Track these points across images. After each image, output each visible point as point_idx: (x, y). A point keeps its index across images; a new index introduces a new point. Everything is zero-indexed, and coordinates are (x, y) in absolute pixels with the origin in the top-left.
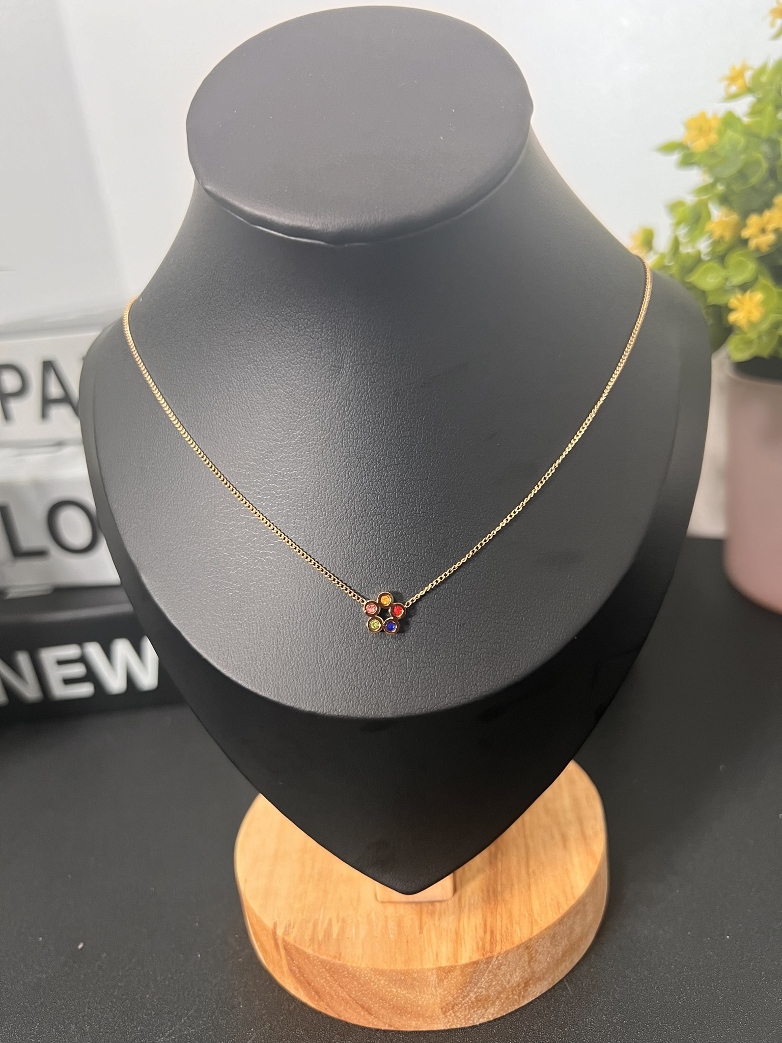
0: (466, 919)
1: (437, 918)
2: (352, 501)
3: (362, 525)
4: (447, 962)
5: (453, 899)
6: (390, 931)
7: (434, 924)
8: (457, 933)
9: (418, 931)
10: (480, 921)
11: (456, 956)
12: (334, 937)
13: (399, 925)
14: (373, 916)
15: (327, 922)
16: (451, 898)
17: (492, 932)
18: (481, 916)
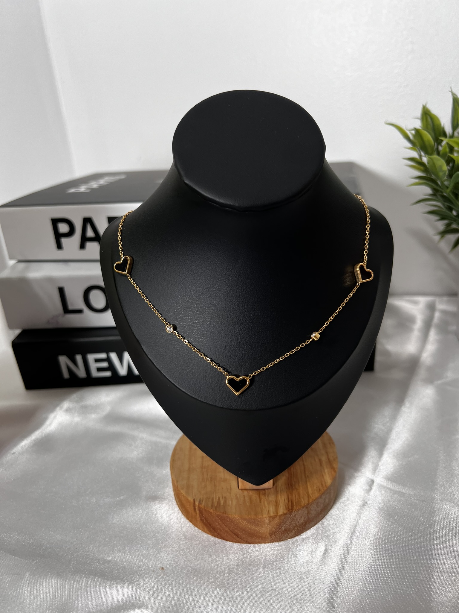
0: (280, 496)
1: (267, 496)
2: (240, 316)
3: (244, 327)
4: (273, 514)
5: (273, 488)
6: (247, 502)
7: (266, 499)
8: (276, 502)
9: (259, 502)
10: (286, 497)
11: (277, 511)
12: (222, 505)
13: (250, 499)
14: (238, 496)
15: (218, 498)
16: (272, 488)
17: (292, 502)
18: (286, 495)
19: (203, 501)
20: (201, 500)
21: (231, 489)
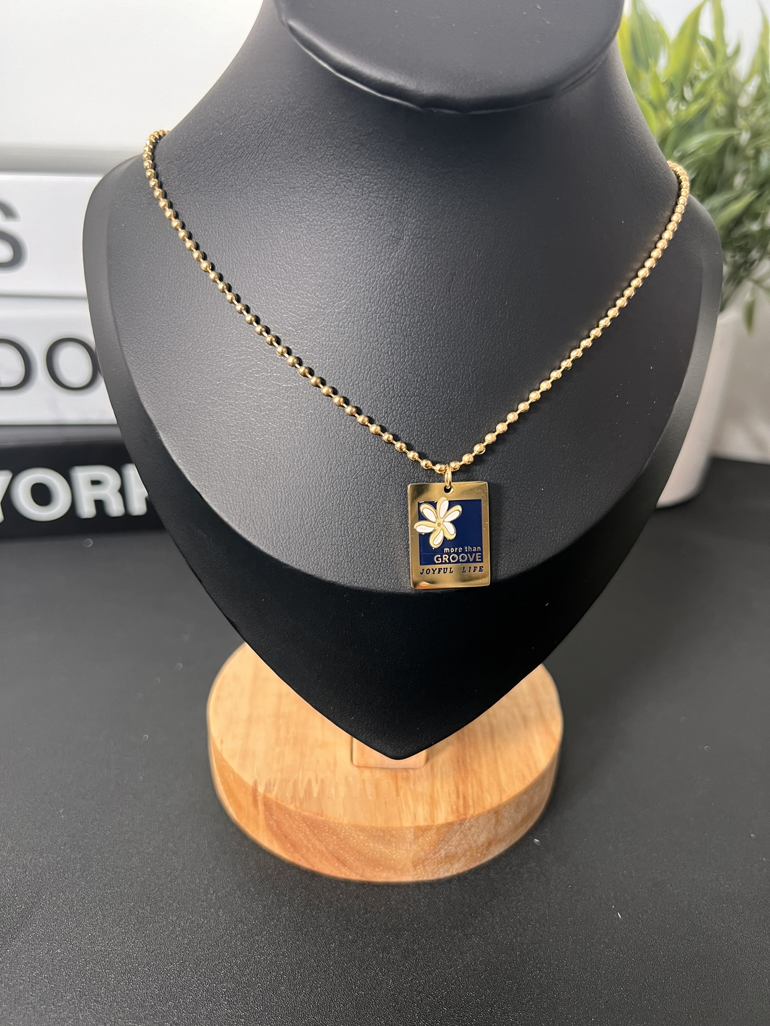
19: (274, 786)
20: (270, 784)
21: (335, 764)
